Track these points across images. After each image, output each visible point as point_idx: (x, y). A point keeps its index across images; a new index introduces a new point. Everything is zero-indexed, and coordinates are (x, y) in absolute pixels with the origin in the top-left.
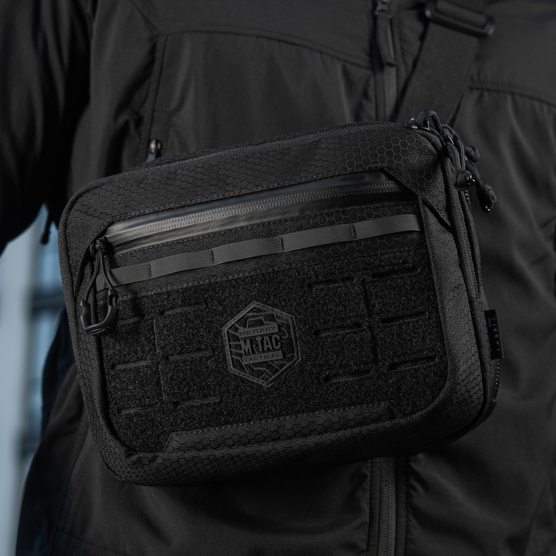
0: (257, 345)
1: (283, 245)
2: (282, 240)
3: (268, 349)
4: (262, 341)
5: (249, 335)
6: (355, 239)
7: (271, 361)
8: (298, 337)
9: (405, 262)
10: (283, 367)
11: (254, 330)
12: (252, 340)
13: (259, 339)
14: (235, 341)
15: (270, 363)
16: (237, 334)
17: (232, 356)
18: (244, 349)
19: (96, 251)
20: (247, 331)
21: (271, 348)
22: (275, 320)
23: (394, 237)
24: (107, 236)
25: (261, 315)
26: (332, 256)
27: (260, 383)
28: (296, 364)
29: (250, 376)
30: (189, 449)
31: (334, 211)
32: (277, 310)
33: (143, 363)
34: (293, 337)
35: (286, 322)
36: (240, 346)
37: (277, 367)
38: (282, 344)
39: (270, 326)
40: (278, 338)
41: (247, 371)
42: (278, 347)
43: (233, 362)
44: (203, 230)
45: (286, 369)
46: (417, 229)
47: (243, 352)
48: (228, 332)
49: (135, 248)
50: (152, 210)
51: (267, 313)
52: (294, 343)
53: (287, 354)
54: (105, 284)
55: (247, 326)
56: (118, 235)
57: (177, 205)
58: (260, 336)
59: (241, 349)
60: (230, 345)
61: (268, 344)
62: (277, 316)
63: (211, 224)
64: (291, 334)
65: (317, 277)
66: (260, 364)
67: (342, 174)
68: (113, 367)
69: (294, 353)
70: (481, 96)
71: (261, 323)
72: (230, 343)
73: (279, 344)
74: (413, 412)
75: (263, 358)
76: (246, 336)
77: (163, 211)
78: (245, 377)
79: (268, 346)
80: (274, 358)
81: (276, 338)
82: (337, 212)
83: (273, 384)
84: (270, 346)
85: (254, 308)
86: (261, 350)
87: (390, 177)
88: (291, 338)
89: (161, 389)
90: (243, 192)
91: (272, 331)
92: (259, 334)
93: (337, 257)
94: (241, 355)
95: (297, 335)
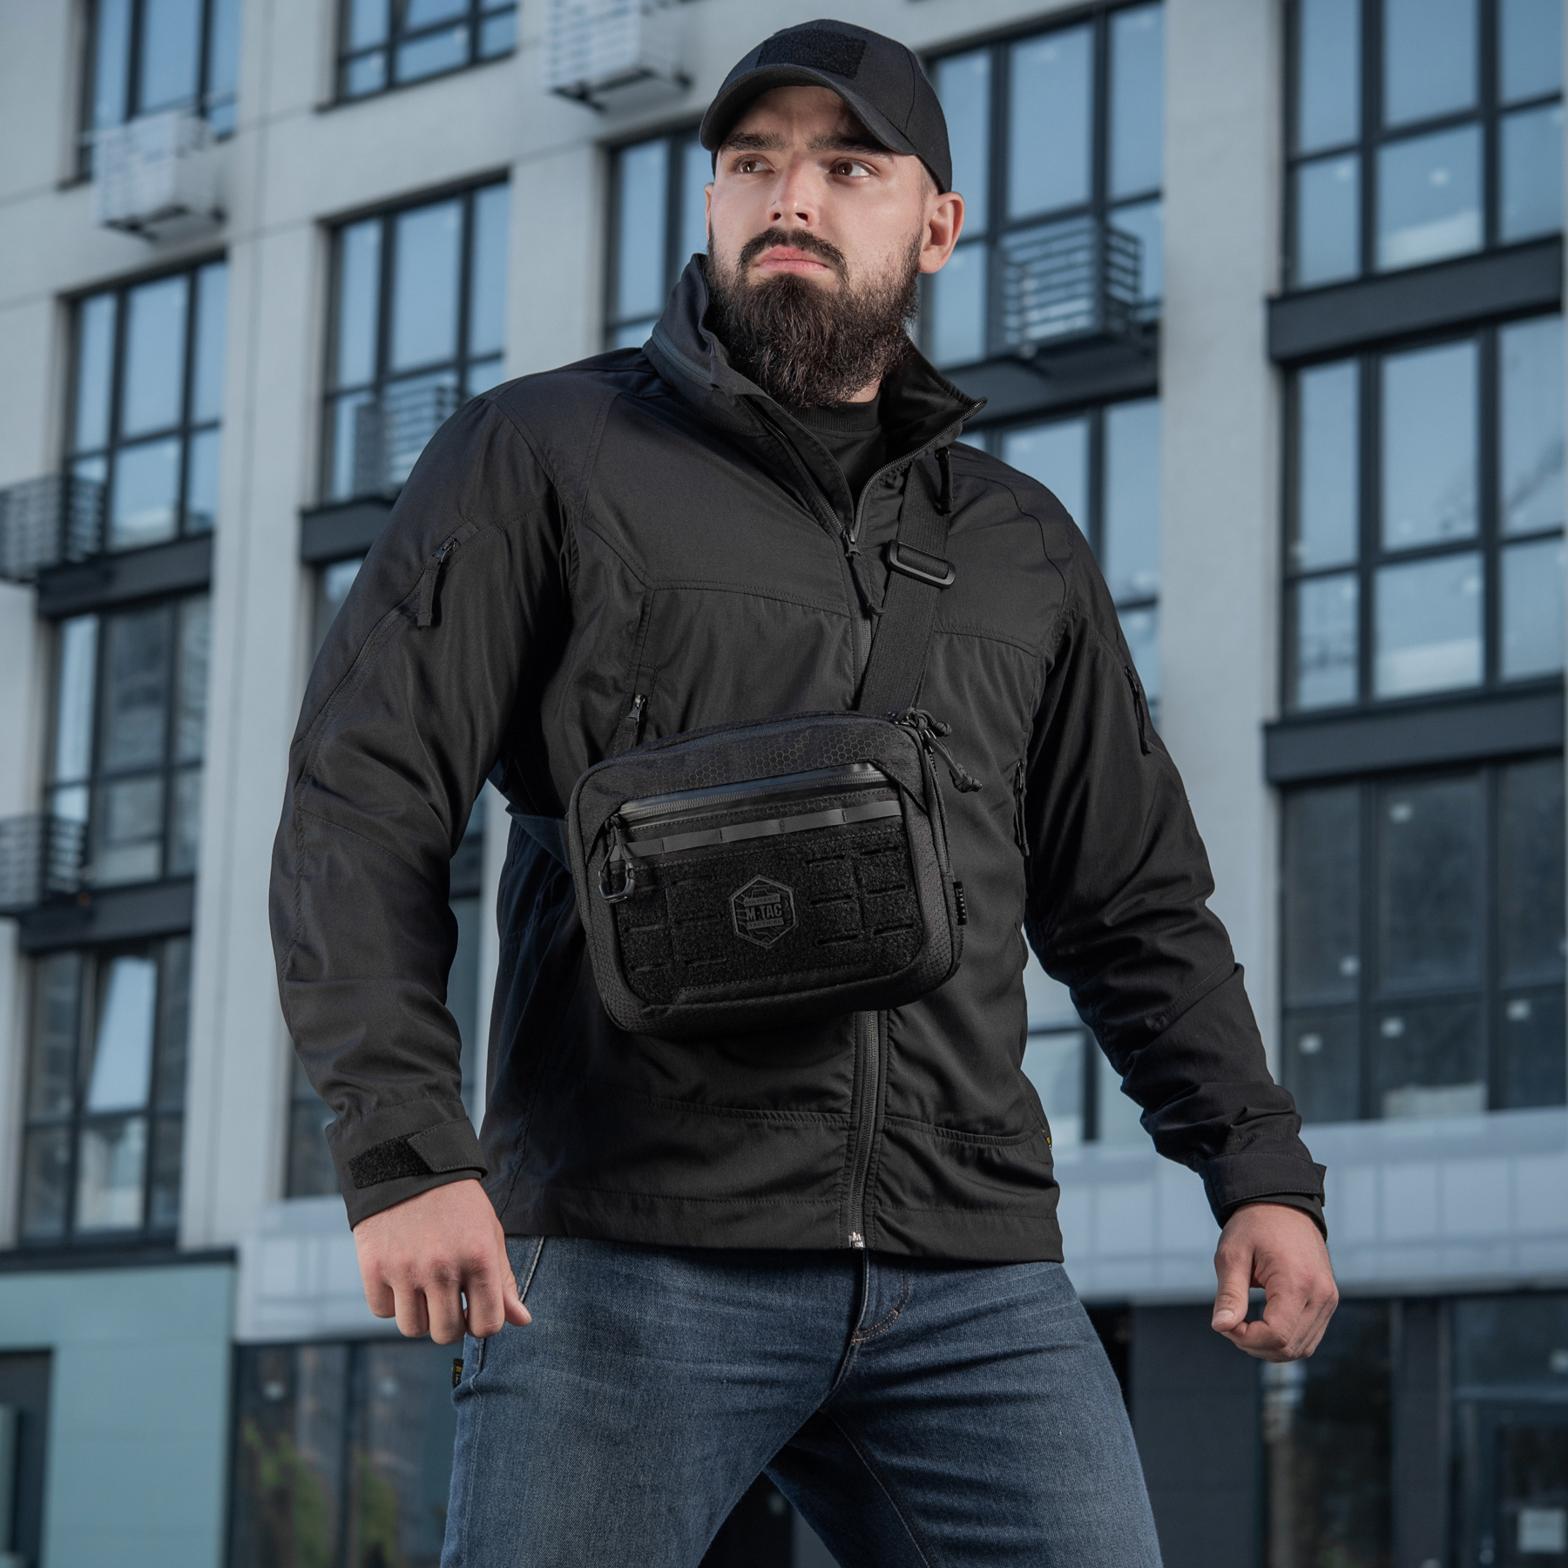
0: (761, 913)
1: (783, 827)
3: (770, 916)
4: (765, 910)
5: (753, 904)
6: (846, 823)
7: (772, 927)
8: (796, 906)
9: (888, 842)
10: (783, 932)
11: (758, 900)
12: (757, 909)
13: (762, 908)
14: (741, 909)
16: (743, 903)
17: (738, 922)
18: (749, 916)
20: (752, 901)
21: (773, 916)
22: (776, 892)
24: (621, 813)
25: (765, 887)
27: (762, 945)
28: (794, 929)
29: (754, 939)
30: (697, 1002)
31: (827, 798)
32: (778, 883)
33: (656, 927)
35: (786, 894)
36: (745, 913)
37: (778, 932)
38: (783, 912)
39: (772, 897)
40: (780, 907)
41: (751, 935)
42: (780, 915)
43: (739, 927)
44: (711, 811)
45: (786, 934)
46: (899, 813)
47: (748, 919)
48: (735, 901)
49: (648, 825)
50: (663, 792)
51: (770, 885)
52: (793, 911)
53: (786, 921)
54: (621, 856)
55: (752, 897)
56: (631, 813)
58: (764, 905)
59: (746, 916)
60: (736, 913)
61: (770, 912)
62: (778, 888)
63: (719, 806)
64: (790, 903)
65: (814, 855)
66: (761, 930)
68: (627, 930)
69: (792, 920)
70: (951, 640)
71: (764, 894)
72: (736, 911)
73: (781, 912)
74: (894, 972)
75: (766, 924)
76: (751, 905)
77: (673, 793)
78: (749, 940)
79: (770, 914)
80: (775, 924)
81: (777, 907)
82: (831, 799)
83: (773, 946)
84: (772, 914)
85: (759, 881)
86: (764, 916)
87: (877, 768)
88: (791, 907)
89: (673, 950)
91: (774, 901)
92: (763, 903)
94: (746, 921)
95: (796, 904)
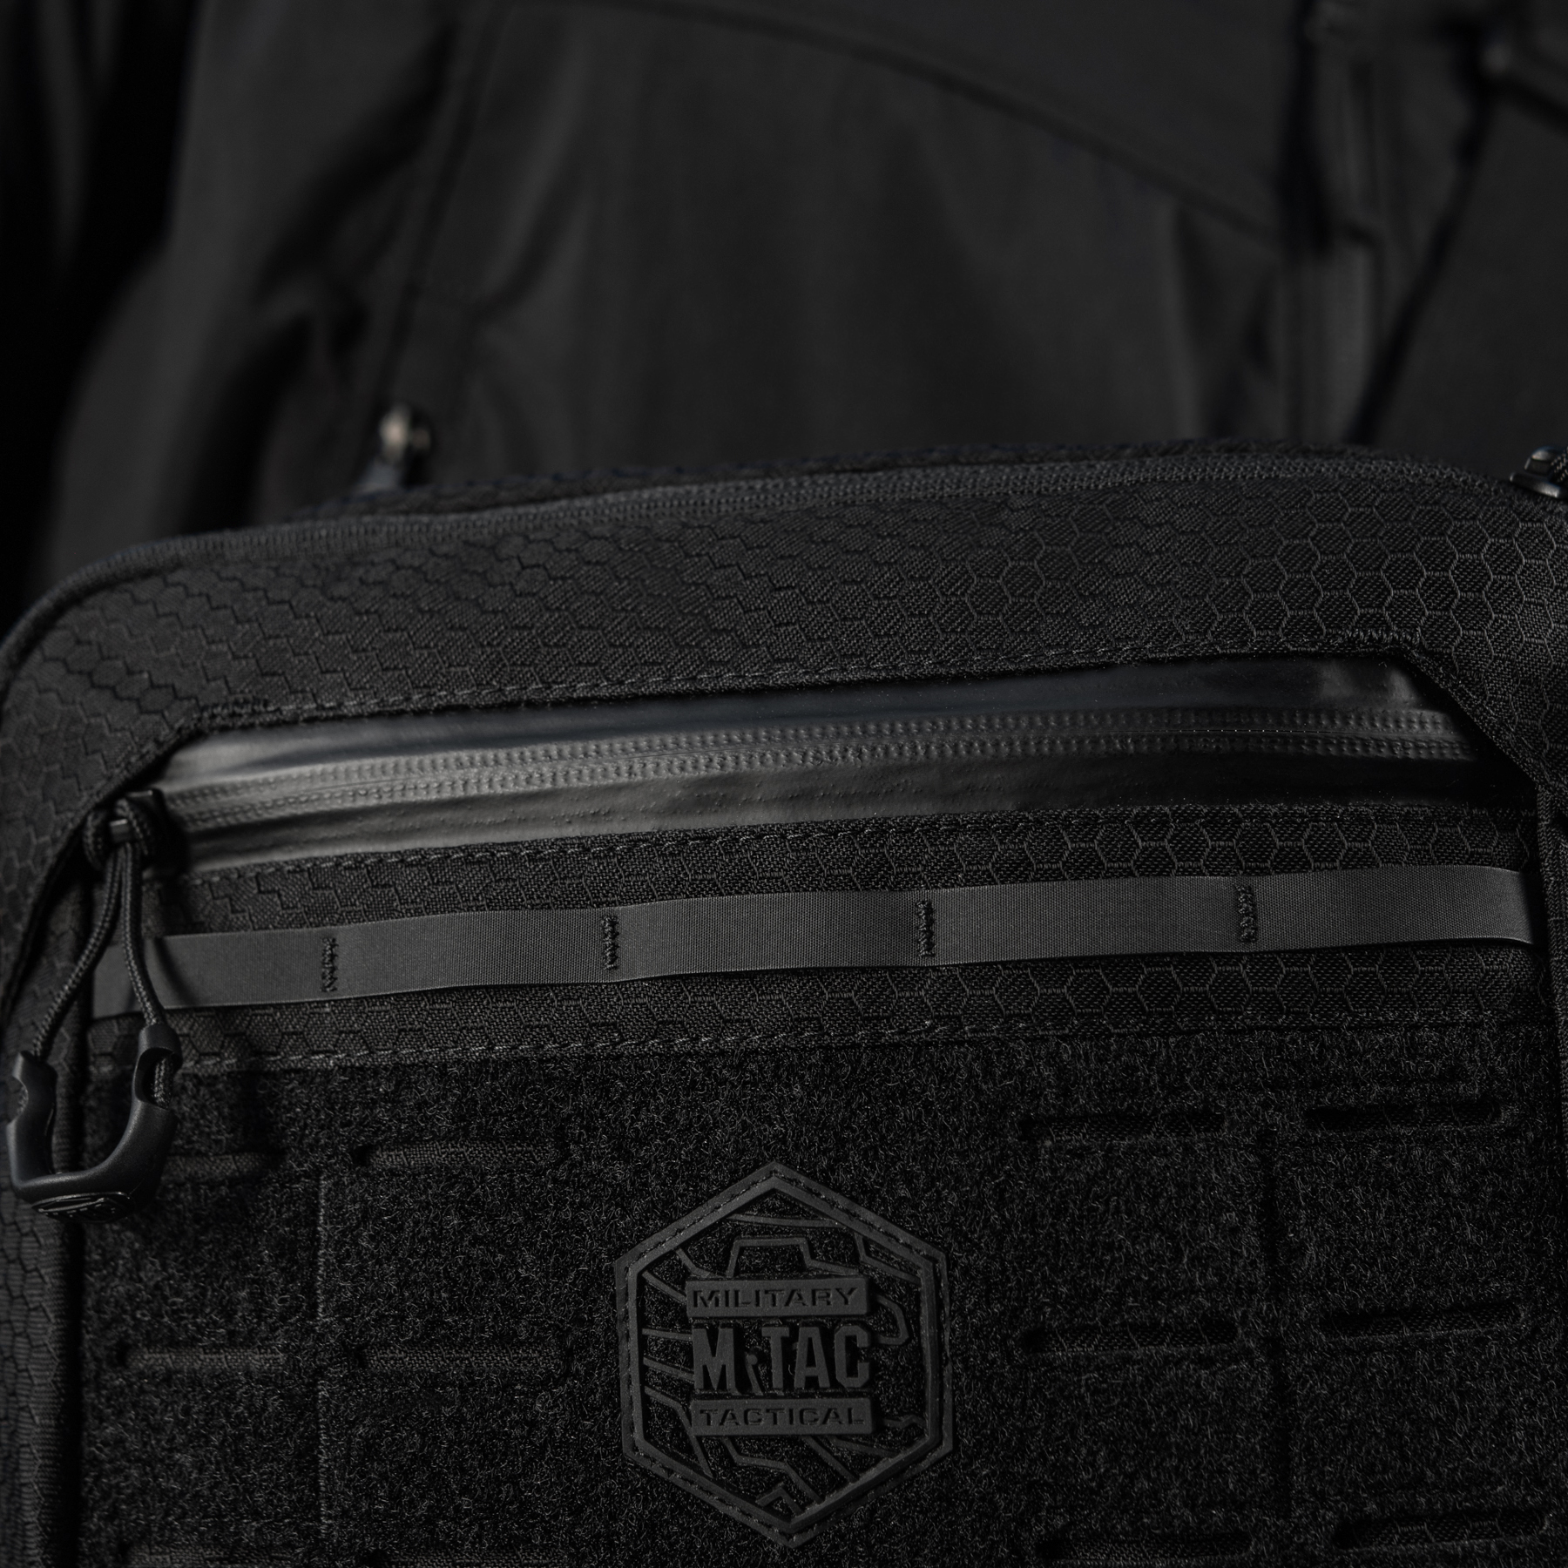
0: (764, 1359)
1: (930, 934)
2: (929, 910)
3: (812, 1382)
4: (788, 1344)
5: (732, 1311)
6: (1252, 948)
7: (815, 1437)
8: (947, 1347)
9: (1454, 1073)
10: (865, 1469)
11: (757, 1293)
13: (775, 1335)
14: (668, 1326)
15: (813, 1444)
16: (680, 1298)
17: (648, 1391)
18: (705, 1368)
19: (109, 843)
20: (727, 1293)
21: (824, 1382)
22: (854, 1261)
23: (1418, 958)
24: (167, 788)
25: (799, 1232)
26: (1142, 1009)
27: (753, 1523)
28: (924, 1465)
29: (715, 1487)
31: (1174, 813)
32: (870, 1216)
33: (256, 1360)
34: (926, 1345)
35: (903, 1276)
36: (688, 1350)
37: (839, 1468)
38: (875, 1367)
39: (831, 1283)
40: (863, 1340)
41: (702, 1463)
42: (857, 1382)
43: (647, 1416)
44: (584, 818)
45: (878, 1483)
46: (1519, 931)
47: (696, 1380)
48: (641, 1281)
49: (279, 857)
50: (372, 704)
51: (826, 1223)
52: (929, 1370)
53: (890, 1416)
54: (132, 998)
55: (730, 1271)
56: (213, 791)
57: (486, 696)
58: (784, 1320)
59: (689, 1364)
61: (811, 1362)
62: (867, 1242)
63: (622, 800)
64: (918, 1331)
65: (1066, 1093)
66: (765, 1445)
67: (1224, 655)
68: (121, 1355)
69: (921, 1415)
71: (794, 1265)
72: (645, 1331)
73: (863, 1368)
75: (783, 1417)
76: (721, 1311)
77: (420, 713)
78: (694, 1489)
79: (811, 1372)
80: (831, 1427)
81: (850, 1341)
82: (1186, 820)
83: (810, 1535)
84: (820, 1370)
85: (772, 1192)
86: (777, 1380)
87: (1430, 695)
88: (919, 1348)
89: (316, 1488)
90: (780, 676)
91: (836, 1307)
92: (780, 1310)
93: (1161, 1014)
94: (685, 1391)
95: (947, 1339)
